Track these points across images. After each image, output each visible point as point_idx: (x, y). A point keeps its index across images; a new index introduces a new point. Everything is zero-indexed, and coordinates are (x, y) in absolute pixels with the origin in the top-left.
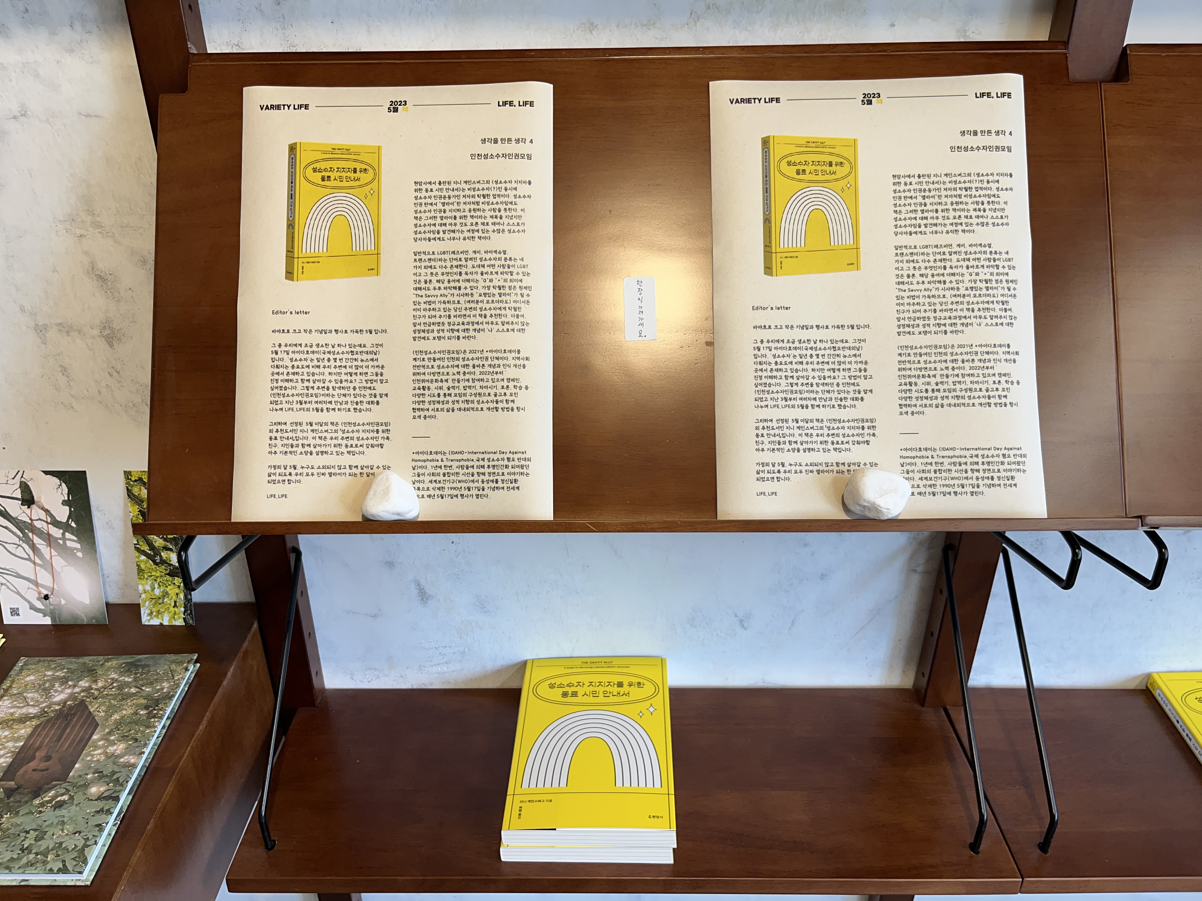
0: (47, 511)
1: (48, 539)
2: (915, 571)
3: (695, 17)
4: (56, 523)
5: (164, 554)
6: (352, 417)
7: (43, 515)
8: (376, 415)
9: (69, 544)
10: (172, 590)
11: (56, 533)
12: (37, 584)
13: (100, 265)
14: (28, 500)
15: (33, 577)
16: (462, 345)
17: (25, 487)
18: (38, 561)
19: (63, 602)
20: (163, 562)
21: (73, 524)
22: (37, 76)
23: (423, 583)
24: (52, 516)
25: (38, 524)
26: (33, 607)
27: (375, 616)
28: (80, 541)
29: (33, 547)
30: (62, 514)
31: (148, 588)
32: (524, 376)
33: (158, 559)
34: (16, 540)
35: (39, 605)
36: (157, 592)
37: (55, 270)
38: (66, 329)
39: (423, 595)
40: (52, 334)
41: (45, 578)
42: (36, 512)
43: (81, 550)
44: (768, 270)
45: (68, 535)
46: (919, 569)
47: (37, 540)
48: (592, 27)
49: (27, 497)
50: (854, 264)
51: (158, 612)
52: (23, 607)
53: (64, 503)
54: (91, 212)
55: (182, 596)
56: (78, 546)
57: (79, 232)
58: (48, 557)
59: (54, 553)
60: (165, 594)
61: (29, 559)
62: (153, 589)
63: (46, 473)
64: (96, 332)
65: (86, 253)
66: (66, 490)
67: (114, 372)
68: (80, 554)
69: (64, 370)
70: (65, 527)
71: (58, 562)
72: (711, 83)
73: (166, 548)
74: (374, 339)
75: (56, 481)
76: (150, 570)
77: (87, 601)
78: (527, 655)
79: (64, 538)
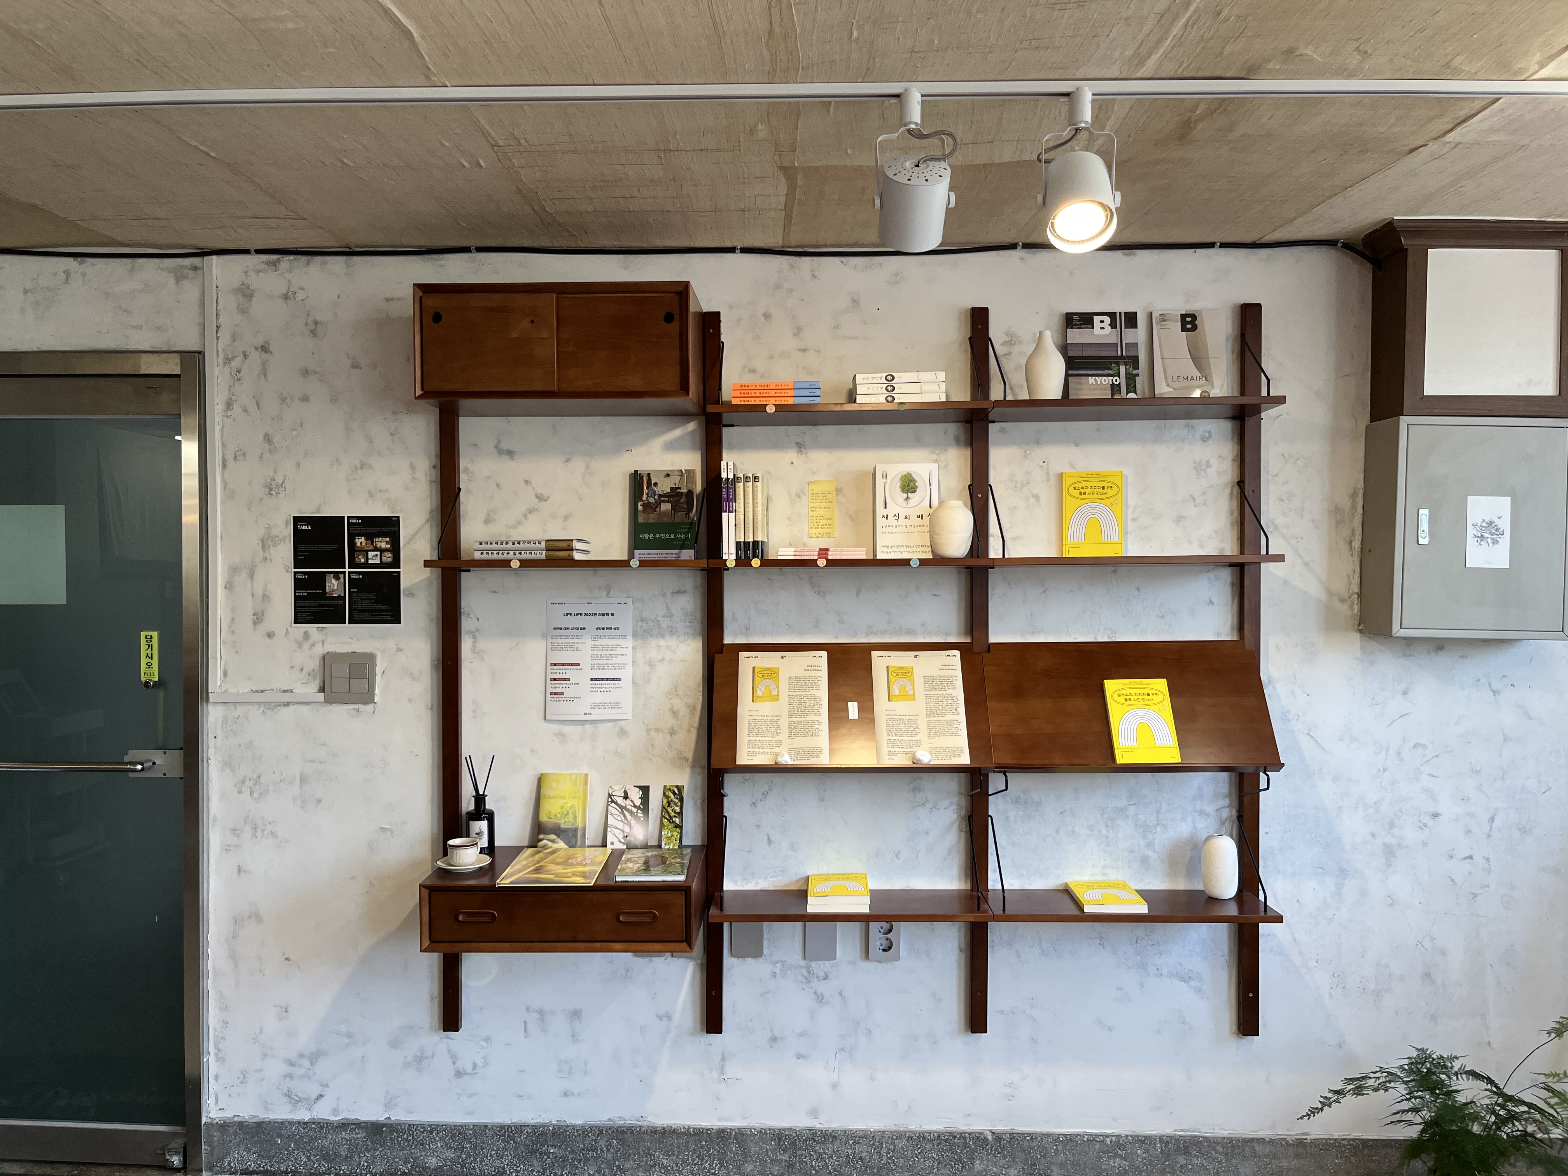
0: (632, 801)
1: (631, 812)
2: (962, 831)
3: (867, 635)
4: (635, 806)
5: (674, 819)
6: (771, 739)
7: (631, 803)
8: (778, 738)
9: (639, 815)
10: (675, 834)
11: (635, 810)
12: (623, 832)
13: (674, 708)
14: (626, 797)
15: (622, 829)
16: (803, 719)
17: (626, 792)
18: (626, 822)
19: (632, 839)
20: (673, 822)
21: (642, 807)
22: (670, 649)
23: (770, 835)
24: (634, 803)
25: (628, 807)
26: (620, 841)
27: (749, 852)
28: (643, 814)
29: (625, 816)
30: (638, 802)
31: (666, 833)
32: (820, 727)
33: (671, 821)
34: (618, 813)
35: (623, 840)
36: (669, 835)
37: (659, 710)
38: (658, 730)
39: (770, 841)
40: (652, 732)
41: (627, 829)
42: (628, 802)
43: (643, 817)
44: (889, 700)
45: (639, 811)
46: (964, 830)
47: (627, 813)
48: (837, 637)
49: (626, 796)
50: (914, 699)
51: (669, 843)
52: (616, 841)
53: (640, 798)
54: (676, 691)
55: (679, 836)
56: (642, 815)
57: (670, 697)
58: (629, 820)
59: (632, 818)
60: (672, 835)
61: (622, 821)
62: (668, 833)
63: (635, 786)
64: (668, 731)
65: (671, 704)
66: (641, 792)
67: (670, 746)
68: (642, 819)
69: (652, 745)
70: (638, 808)
71: (633, 822)
72: (872, 652)
73: (675, 816)
74: (777, 718)
75: (638, 789)
76: (668, 825)
77: (642, 839)
78: (810, 873)
79: (637, 812)
